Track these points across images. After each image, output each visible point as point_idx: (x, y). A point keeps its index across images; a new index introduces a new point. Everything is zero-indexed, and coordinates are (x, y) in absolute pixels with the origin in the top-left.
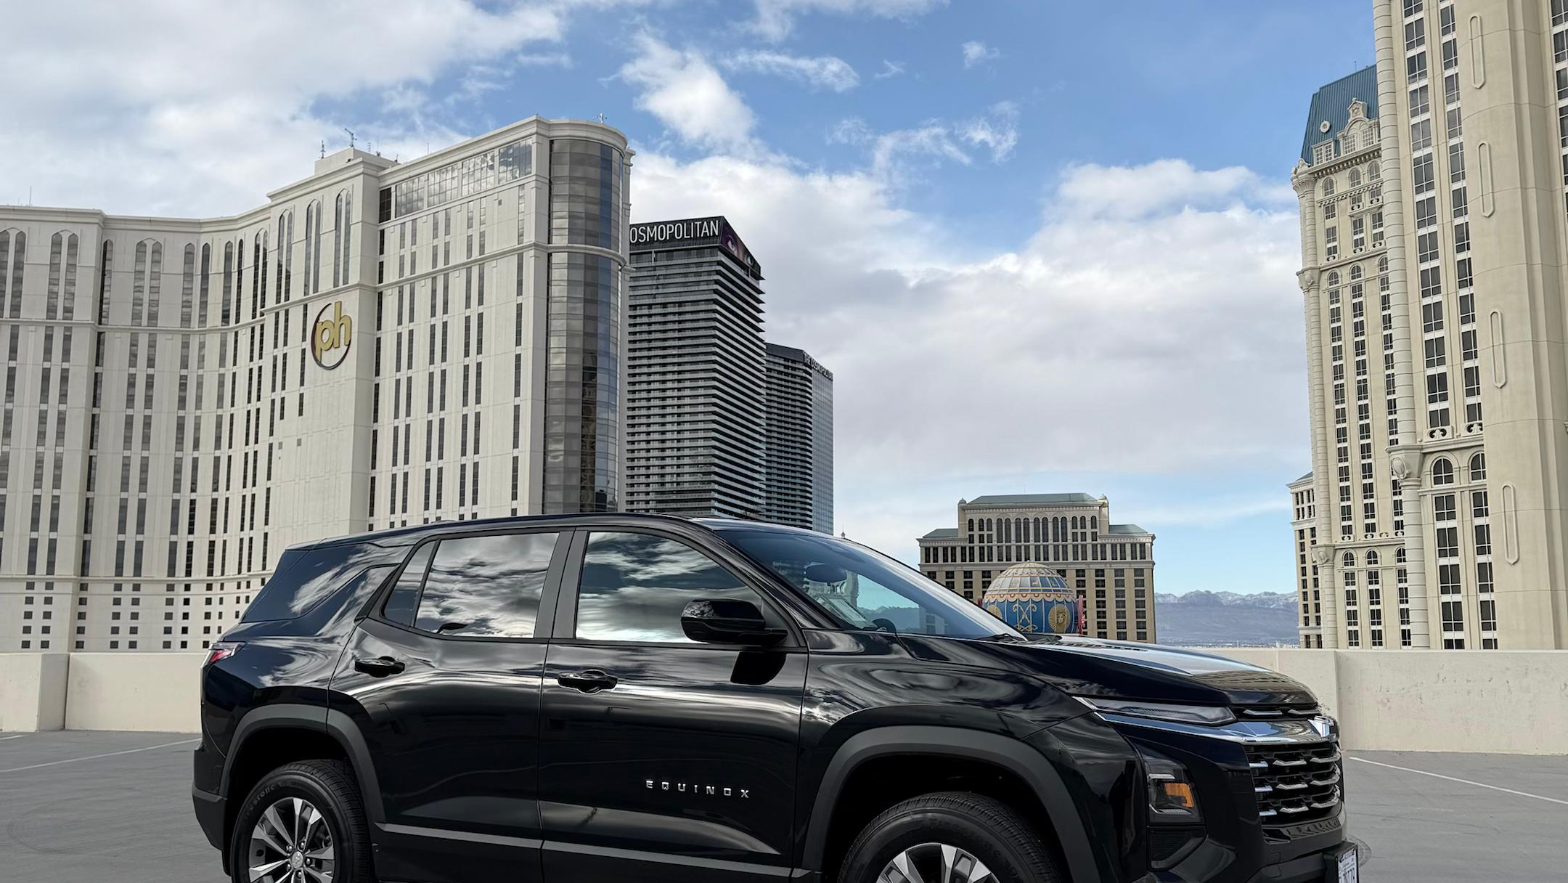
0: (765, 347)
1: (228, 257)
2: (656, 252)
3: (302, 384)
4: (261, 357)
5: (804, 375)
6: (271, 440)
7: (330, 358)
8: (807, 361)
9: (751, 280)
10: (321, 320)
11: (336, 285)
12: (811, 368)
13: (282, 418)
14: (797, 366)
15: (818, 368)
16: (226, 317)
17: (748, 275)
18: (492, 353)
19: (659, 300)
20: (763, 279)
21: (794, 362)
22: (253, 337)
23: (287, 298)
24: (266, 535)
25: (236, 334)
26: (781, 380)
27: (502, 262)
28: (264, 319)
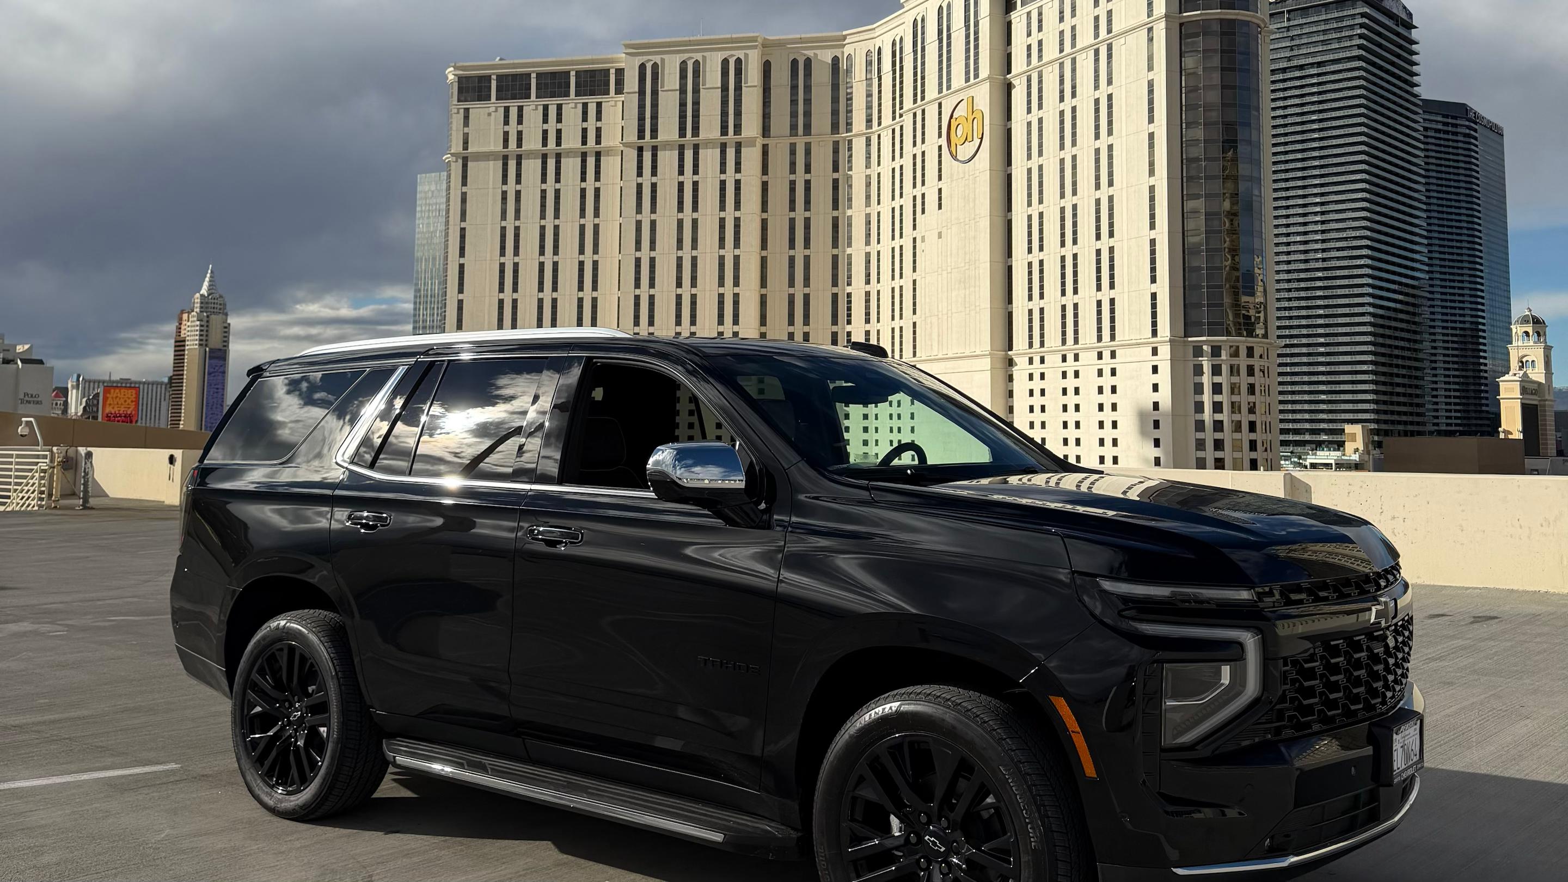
0: (1421, 103)
1: (869, 63)
2: (1289, 12)
3: (940, 178)
4: (901, 156)
5: (1467, 131)
6: (915, 234)
7: (965, 151)
8: (1471, 115)
9: (1401, 30)
10: (954, 117)
11: (967, 80)
12: (1476, 123)
13: (923, 212)
14: (1459, 122)
15: (1485, 123)
16: (869, 121)
17: (1397, 25)
18: (1124, 134)
19: (1295, 63)
20: (1416, 27)
21: (1455, 118)
22: (893, 138)
23: (923, 98)
24: (914, 324)
25: (879, 136)
26: (1440, 139)
27: (1131, 38)
28: (903, 121)
